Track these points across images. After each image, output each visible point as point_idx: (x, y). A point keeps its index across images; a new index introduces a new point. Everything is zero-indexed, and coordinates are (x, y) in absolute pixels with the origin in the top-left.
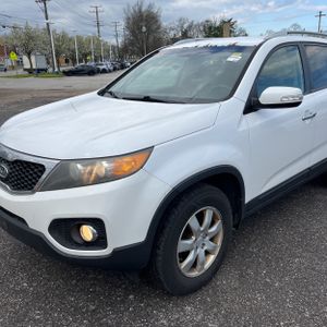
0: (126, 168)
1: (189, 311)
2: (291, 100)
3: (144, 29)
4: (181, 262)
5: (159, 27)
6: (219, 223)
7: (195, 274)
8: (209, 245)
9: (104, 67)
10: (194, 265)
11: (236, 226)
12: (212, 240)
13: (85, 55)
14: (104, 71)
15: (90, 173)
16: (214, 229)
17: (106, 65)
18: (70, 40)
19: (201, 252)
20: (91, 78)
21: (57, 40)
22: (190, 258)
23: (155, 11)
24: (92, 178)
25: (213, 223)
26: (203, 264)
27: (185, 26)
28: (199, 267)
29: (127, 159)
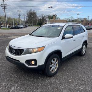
0: (40, 50)
1: (52, 80)
2: (71, 37)
3: (32, 17)
4: (50, 69)
5: (36, 16)
6: (57, 62)
7: (53, 72)
8: (55, 66)
9: (21, 27)
10: (53, 70)
11: (61, 63)
12: (56, 65)
13: (16, 23)
14: (21, 28)
15: (34, 51)
16: (56, 63)
17: (22, 26)
18: (12, 19)
19: (54, 67)
20: (18, 30)
21: (8, 19)
22: (52, 68)
23: (35, 12)
24: (34, 52)
25: (56, 62)
26: (54, 70)
27: (43, 16)
28: (54, 71)
29: (40, 48)
